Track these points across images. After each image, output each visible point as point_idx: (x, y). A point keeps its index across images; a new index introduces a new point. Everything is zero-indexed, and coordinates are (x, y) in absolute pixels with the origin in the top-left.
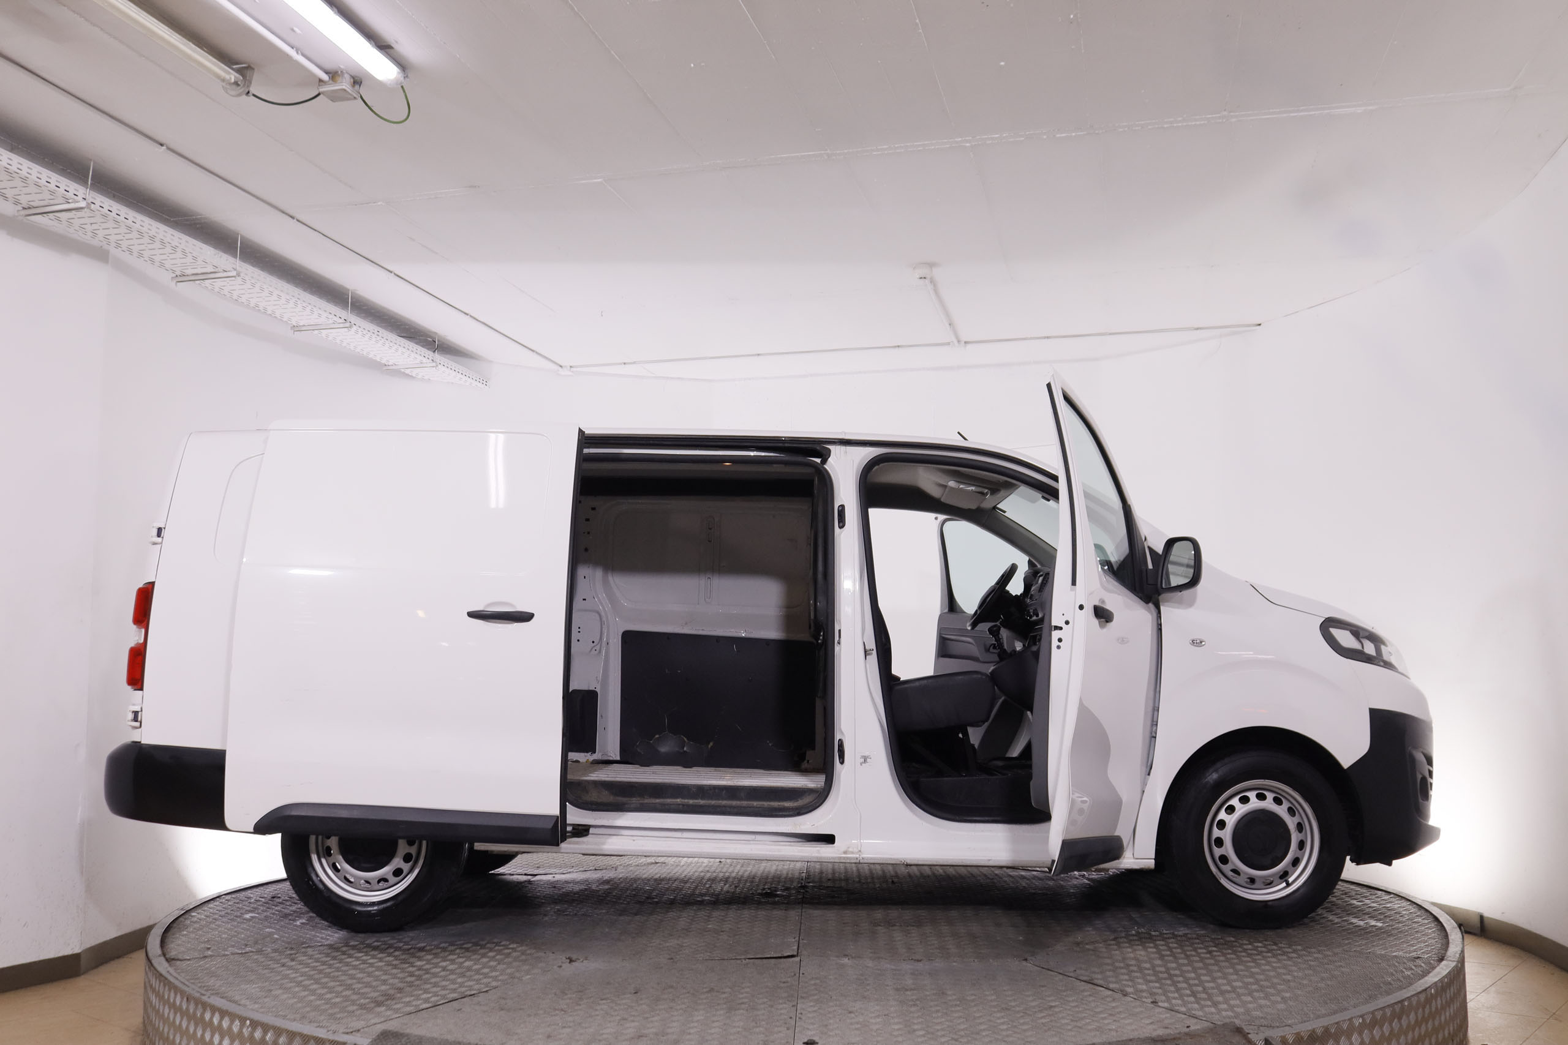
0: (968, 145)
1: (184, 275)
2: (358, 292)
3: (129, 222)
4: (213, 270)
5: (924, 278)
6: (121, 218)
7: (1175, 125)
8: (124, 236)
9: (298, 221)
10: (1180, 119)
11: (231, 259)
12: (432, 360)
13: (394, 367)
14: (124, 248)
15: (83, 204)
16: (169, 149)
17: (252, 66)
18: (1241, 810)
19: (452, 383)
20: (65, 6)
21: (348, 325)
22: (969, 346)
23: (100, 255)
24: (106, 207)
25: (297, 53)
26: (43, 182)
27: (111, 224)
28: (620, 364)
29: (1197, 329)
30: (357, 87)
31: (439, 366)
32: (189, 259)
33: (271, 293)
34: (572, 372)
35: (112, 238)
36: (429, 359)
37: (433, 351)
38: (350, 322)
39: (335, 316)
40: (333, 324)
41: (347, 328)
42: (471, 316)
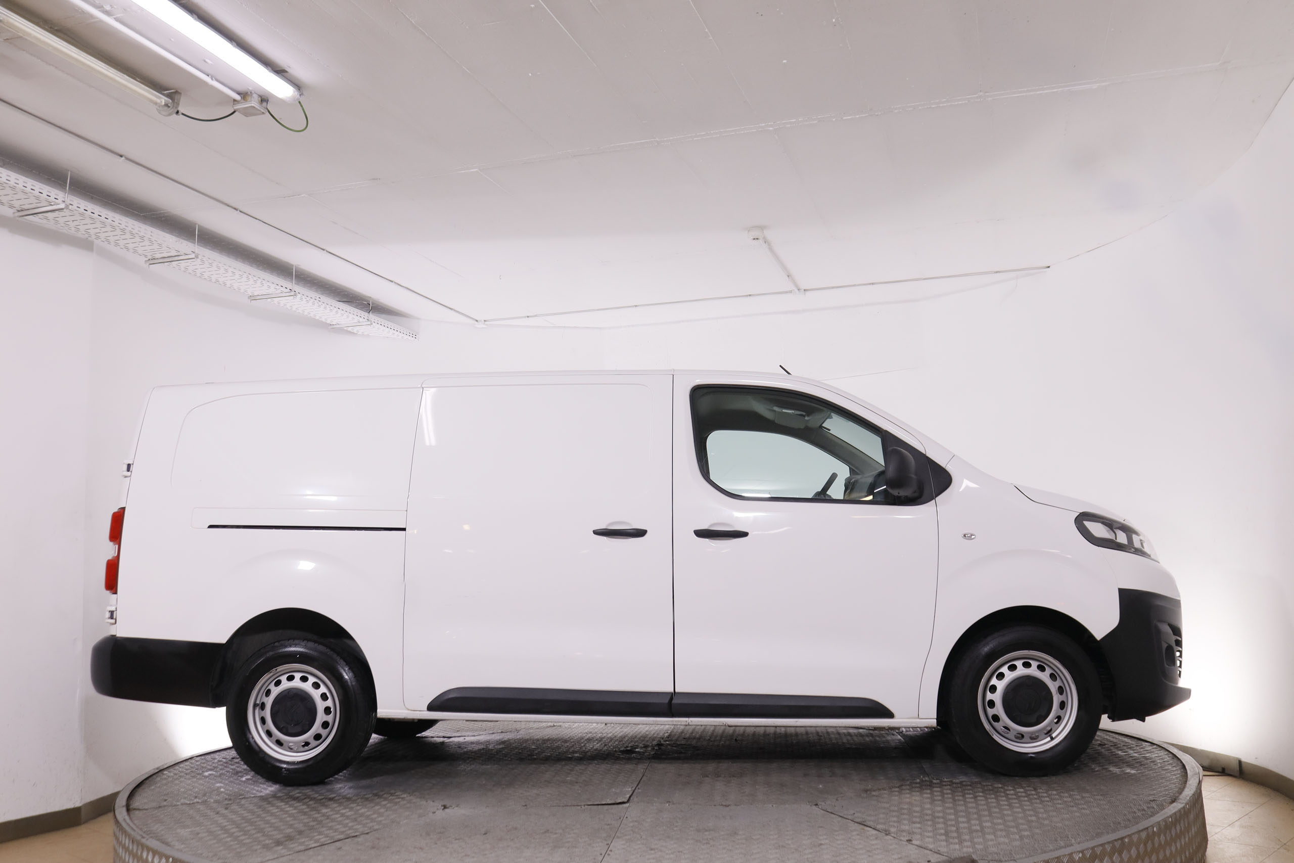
0: (771, 129)
1: (154, 259)
2: (301, 267)
3: (102, 218)
4: (177, 254)
5: (758, 239)
6: (96, 216)
7: (941, 105)
8: (101, 230)
9: (240, 211)
10: (944, 100)
11: (190, 245)
12: (367, 320)
13: (338, 326)
14: (103, 239)
15: (62, 206)
16: (127, 159)
17: (179, 91)
18: (1009, 676)
19: (387, 337)
20: (24, 50)
21: (292, 293)
22: (807, 293)
23: (86, 245)
24: (83, 207)
25: (212, 79)
26: (28, 190)
27: (88, 221)
28: (525, 317)
29: (997, 272)
30: (264, 104)
31: (374, 324)
32: (156, 246)
33: (226, 270)
34: (486, 325)
35: (92, 232)
36: (364, 318)
37: (368, 312)
38: (295, 291)
39: (282, 286)
40: (281, 293)
41: (293, 296)
42: (395, 283)
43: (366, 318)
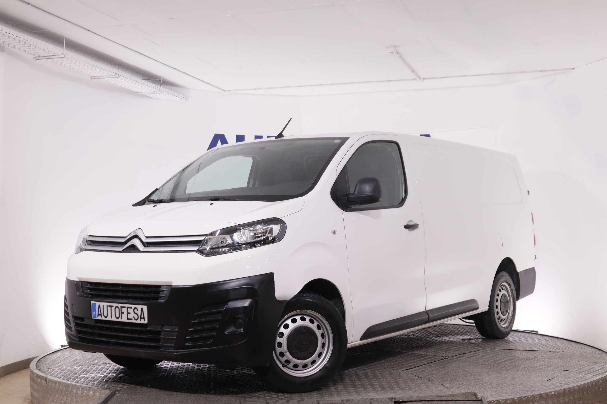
1: (39, 57)
2: (121, 60)
3: (15, 37)
4: (53, 55)
5: (392, 53)
6: (11, 35)
8: (12, 42)
9: (92, 32)
11: (61, 49)
12: (159, 90)
13: (141, 94)
14: (12, 46)
16: (32, 6)
19: (170, 100)
21: (117, 76)
22: (425, 81)
24: (4, 31)
27: (6, 37)
28: (253, 89)
29: (542, 71)
31: (163, 93)
32: (42, 51)
33: (80, 64)
34: (230, 93)
35: (7, 43)
36: (157, 89)
37: (160, 85)
38: (118, 75)
39: (111, 72)
40: (110, 75)
41: (117, 77)
42: (177, 70)
43: (159, 89)
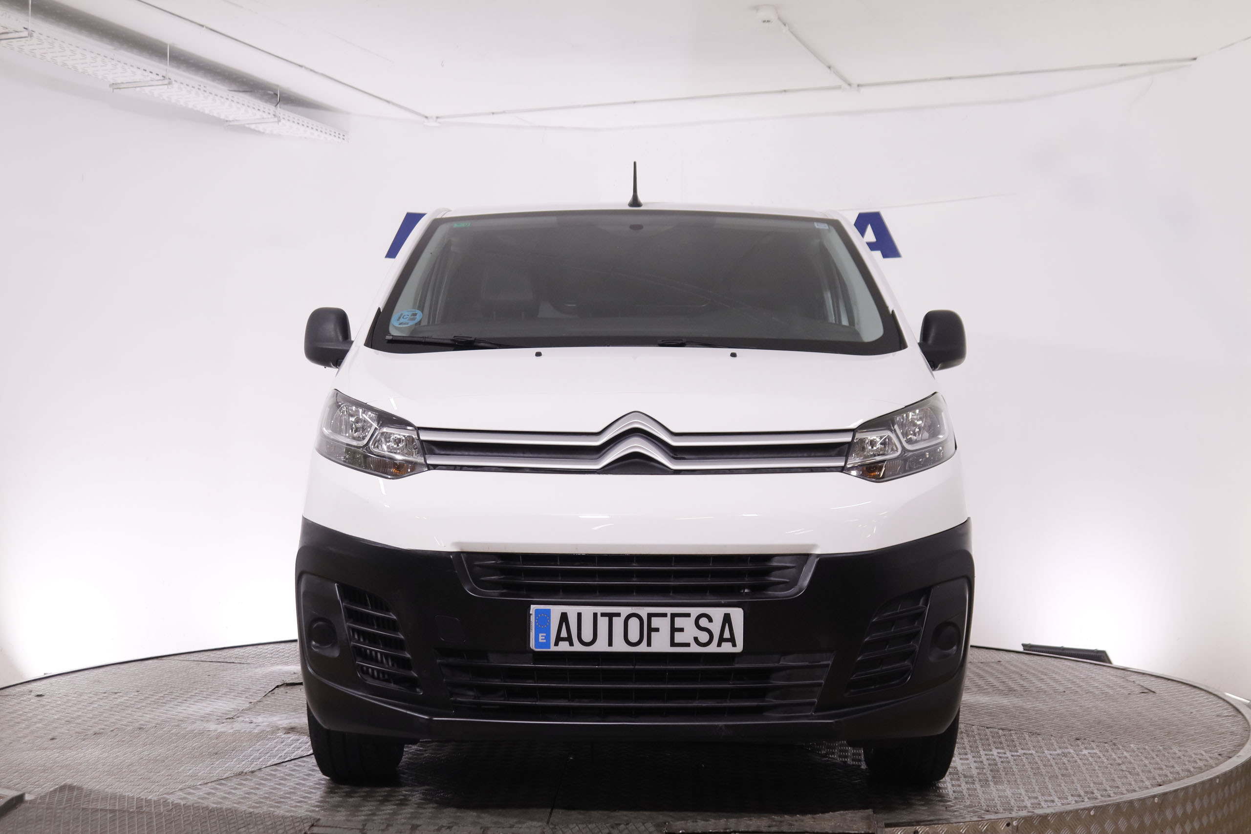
2: (177, 46)
5: (769, 21)
11: (22, 19)
12: (274, 115)
13: (235, 123)
19: (306, 138)
21: (166, 82)
22: (863, 90)
28: (489, 114)
31: (283, 121)
34: (440, 123)
36: (269, 113)
37: (275, 105)
38: (170, 79)
39: (151, 72)
40: (152, 80)
41: (166, 84)
42: (306, 68)
43: (272, 112)
